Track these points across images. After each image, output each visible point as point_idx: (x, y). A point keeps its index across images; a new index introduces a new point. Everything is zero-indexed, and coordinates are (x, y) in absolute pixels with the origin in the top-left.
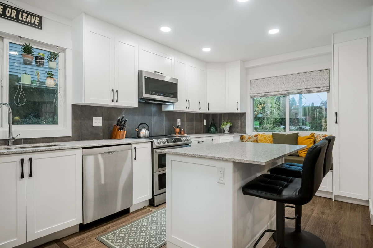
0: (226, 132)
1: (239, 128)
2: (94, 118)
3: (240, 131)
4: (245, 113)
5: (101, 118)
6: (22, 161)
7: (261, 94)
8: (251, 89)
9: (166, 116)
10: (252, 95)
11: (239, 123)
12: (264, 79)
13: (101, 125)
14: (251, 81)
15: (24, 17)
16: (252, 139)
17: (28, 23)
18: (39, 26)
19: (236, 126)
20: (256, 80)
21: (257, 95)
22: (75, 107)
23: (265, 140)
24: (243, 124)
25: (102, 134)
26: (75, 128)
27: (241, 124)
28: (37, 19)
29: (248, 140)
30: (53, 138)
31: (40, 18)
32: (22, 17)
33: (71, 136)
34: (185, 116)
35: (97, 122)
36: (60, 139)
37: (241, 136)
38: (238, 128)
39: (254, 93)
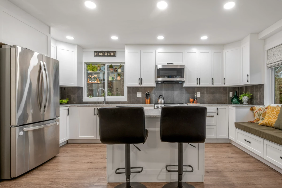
0: (244, 103)
1: (259, 100)
2: (137, 93)
3: (259, 102)
4: (263, 84)
5: (141, 93)
6: (95, 109)
7: (276, 63)
8: (268, 59)
9: (186, 90)
10: (268, 65)
11: (258, 95)
12: (280, 46)
13: (141, 96)
14: (268, 51)
15: (110, 54)
16: (263, 110)
17: (111, 56)
18: (115, 56)
19: (256, 97)
20: (272, 49)
21: (272, 64)
22: (129, 88)
23: (271, 112)
24: (262, 96)
25: (142, 101)
26: (129, 98)
27: (260, 96)
28: (114, 53)
29: (258, 112)
30: (120, 102)
31: (115, 52)
32: (109, 54)
33: (127, 101)
34: (206, 90)
35: (139, 95)
36: (123, 102)
37: (252, 107)
38: (257, 99)
39: (270, 63)
